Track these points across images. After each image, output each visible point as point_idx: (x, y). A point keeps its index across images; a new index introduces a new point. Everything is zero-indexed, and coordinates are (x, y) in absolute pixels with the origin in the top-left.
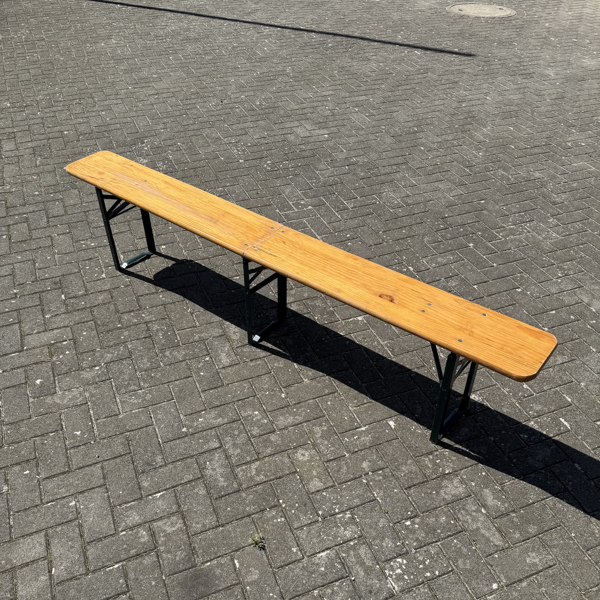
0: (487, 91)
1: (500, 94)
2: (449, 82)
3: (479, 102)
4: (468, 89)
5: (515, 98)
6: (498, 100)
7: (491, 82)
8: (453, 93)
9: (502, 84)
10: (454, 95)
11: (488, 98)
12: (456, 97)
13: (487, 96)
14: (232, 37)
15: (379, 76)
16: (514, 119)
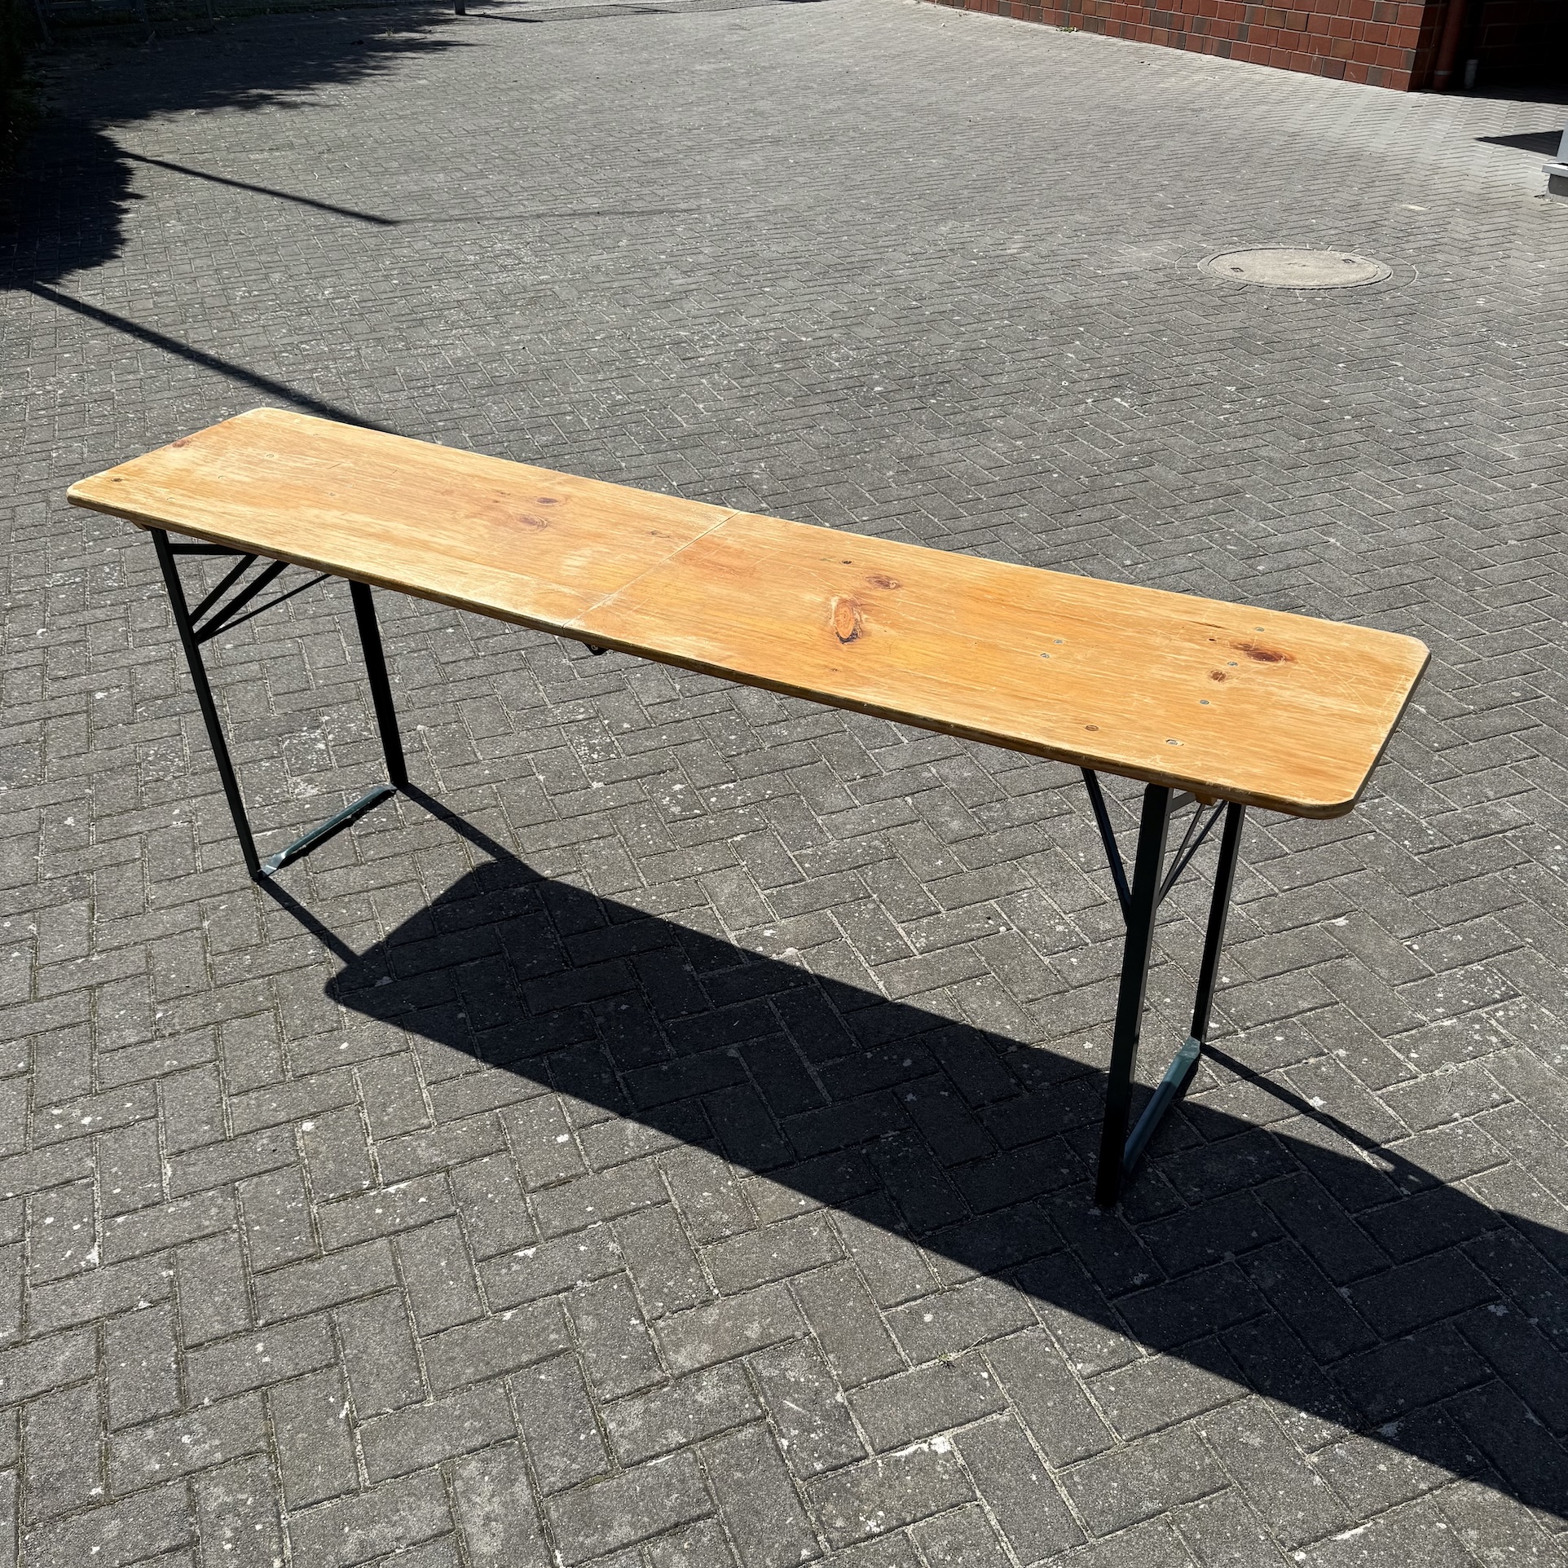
0: (1328, 519)
1: (1369, 527)
2: (1213, 493)
3: (1307, 556)
4: (1272, 512)
5: (1414, 539)
6: (1363, 547)
7: (1338, 486)
8: (1230, 527)
9: (1370, 492)
10: (1232, 534)
11: (1332, 540)
12: (1238, 542)
13: (1329, 534)
14: (614, 374)
15: (1014, 481)
16: (1416, 608)
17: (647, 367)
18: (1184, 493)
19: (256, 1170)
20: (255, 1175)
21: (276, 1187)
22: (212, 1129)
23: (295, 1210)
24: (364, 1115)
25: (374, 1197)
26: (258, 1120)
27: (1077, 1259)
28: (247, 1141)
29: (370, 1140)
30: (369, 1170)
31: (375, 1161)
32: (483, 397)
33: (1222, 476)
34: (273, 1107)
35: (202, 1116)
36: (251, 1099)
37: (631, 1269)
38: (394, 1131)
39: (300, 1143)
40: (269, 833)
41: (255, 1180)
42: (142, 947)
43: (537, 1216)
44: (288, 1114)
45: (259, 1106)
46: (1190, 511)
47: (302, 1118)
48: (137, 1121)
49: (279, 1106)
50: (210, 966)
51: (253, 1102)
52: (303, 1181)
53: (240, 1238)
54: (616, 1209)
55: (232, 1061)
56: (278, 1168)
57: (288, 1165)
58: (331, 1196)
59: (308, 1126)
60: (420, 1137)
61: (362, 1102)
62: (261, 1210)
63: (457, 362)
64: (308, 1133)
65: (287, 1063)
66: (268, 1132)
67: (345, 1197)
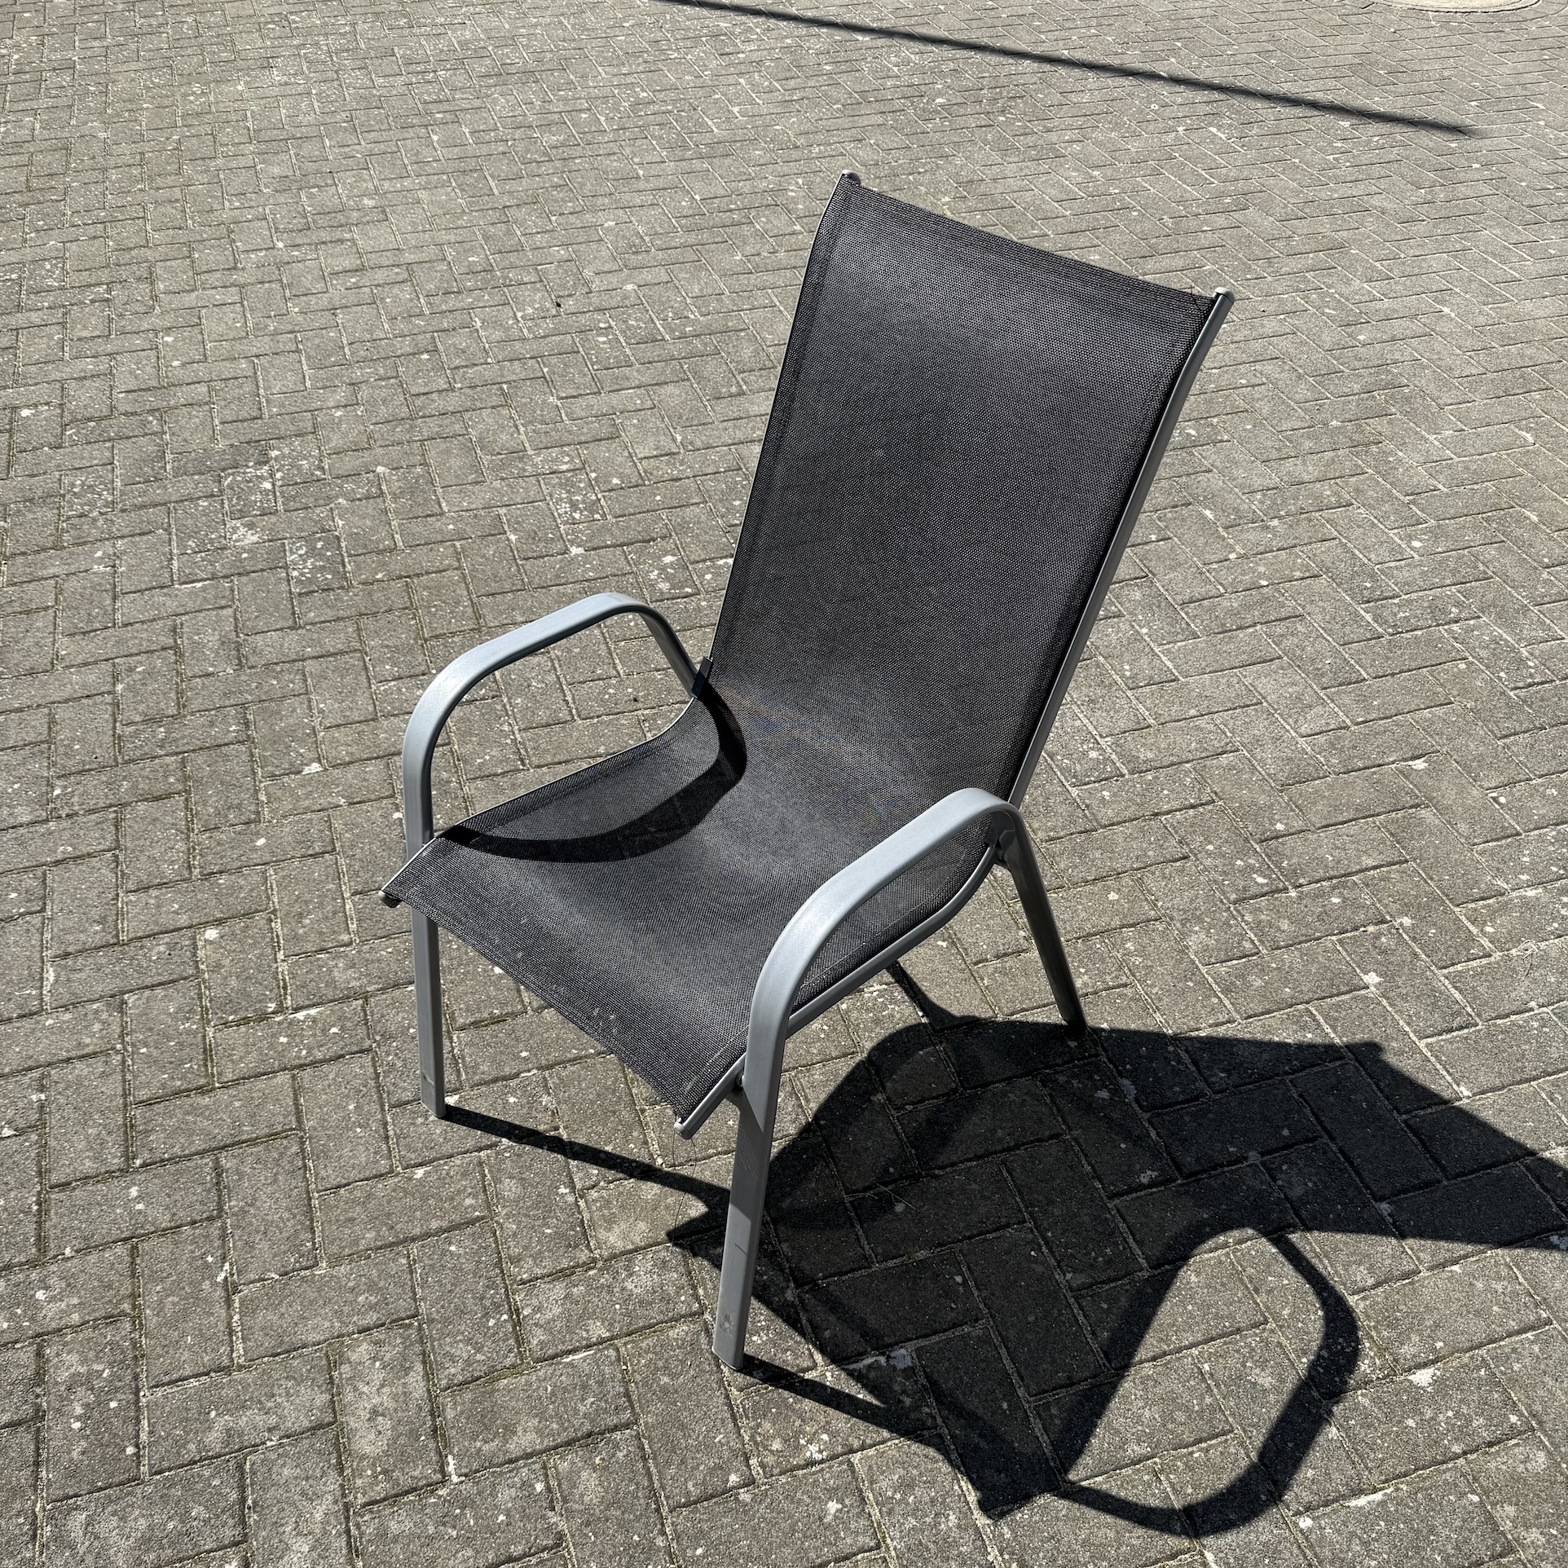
0: (1444, 284)
1: (1490, 297)
2: (1314, 246)
3: (1416, 327)
4: (1380, 272)
5: (1541, 313)
6: (1482, 320)
7: (1458, 247)
8: (1329, 287)
9: (1494, 255)
10: (1331, 296)
11: (1446, 310)
12: (1339, 306)
13: (1443, 302)
14: (641, 68)
15: (1087, 216)
16: (1536, 396)
17: (679, 62)
18: (1281, 244)
19: (148, 981)
20: (147, 987)
21: (169, 1003)
22: (103, 930)
23: (188, 1032)
24: (277, 925)
25: (279, 1023)
26: (156, 923)
27: (1077, 1148)
28: (142, 947)
29: (281, 956)
30: (276, 991)
31: (284, 980)
32: (489, 87)
33: (1325, 226)
34: (174, 908)
35: (95, 914)
36: (150, 897)
37: (566, 1128)
38: (310, 947)
39: (201, 953)
40: (199, 585)
41: (147, 993)
42: (46, 711)
43: (463, 1058)
44: (190, 919)
45: (158, 906)
46: (1286, 265)
47: (206, 924)
48: (21, 915)
49: (181, 907)
50: (119, 737)
51: (152, 901)
52: (200, 998)
53: (124, 1062)
54: (554, 1055)
55: (133, 851)
56: (173, 981)
57: (185, 979)
58: (231, 1018)
59: (212, 934)
60: (338, 956)
61: (274, 912)
62: (150, 1029)
63: (464, 44)
64: (211, 942)
65: (194, 857)
66: (166, 938)
67: (246, 1021)
